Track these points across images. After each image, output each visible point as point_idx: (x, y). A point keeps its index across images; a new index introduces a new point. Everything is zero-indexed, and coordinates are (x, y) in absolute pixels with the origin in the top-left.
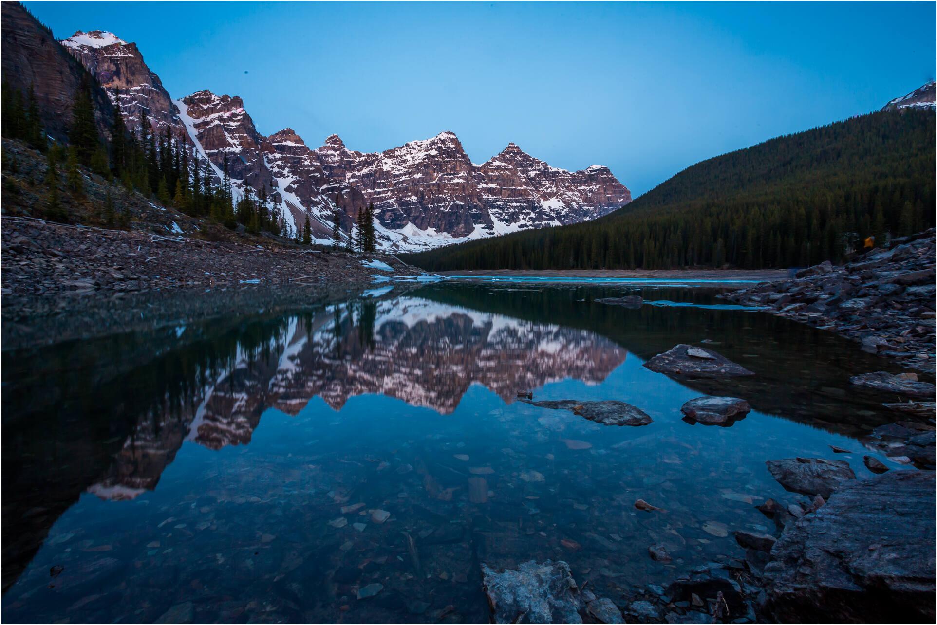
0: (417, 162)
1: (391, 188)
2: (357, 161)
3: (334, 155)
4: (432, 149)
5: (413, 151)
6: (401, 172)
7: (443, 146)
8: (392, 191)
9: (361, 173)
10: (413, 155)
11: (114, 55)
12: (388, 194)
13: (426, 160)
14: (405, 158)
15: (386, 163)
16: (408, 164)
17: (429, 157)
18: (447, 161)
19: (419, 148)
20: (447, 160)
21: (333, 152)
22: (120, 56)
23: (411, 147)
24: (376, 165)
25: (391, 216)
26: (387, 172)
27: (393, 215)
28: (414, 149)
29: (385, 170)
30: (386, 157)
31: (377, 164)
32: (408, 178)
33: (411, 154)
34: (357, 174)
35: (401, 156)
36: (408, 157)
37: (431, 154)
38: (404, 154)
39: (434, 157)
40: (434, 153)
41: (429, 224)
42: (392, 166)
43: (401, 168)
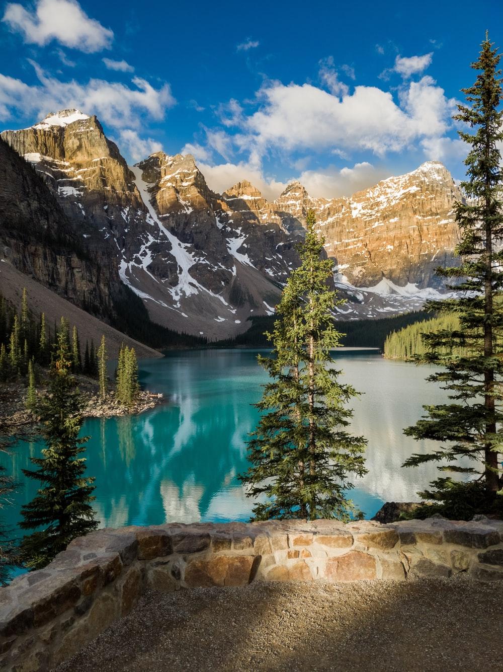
0: (392, 204)
1: (361, 238)
2: (322, 209)
3: (295, 205)
4: (412, 185)
5: (388, 190)
6: (373, 217)
7: (427, 180)
8: (362, 241)
9: (326, 222)
10: (389, 195)
11: (78, 131)
12: (358, 245)
13: (405, 200)
14: (379, 200)
15: (355, 209)
16: (382, 207)
17: (407, 196)
18: (431, 199)
19: (395, 186)
20: (432, 196)
21: (294, 202)
22: (83, 130)
23: (385, 185)
24: (343, 211)
25: (361, 271)
26: (357, 218)
27: (364, 271)
28: (389, 187)
29: (354, 217)
30: (355, 201)
31: (345, 210)
32: (382, 224)
33: (386, 194)
34: (322, 225)
35: (374, 198)
36: (382, 198)
37: (411, 192)
38: (377, 195)
39: (414, 195)
40: (413, 189)
41: (408, 278)
42: (362, 211)
43: (374, 213)
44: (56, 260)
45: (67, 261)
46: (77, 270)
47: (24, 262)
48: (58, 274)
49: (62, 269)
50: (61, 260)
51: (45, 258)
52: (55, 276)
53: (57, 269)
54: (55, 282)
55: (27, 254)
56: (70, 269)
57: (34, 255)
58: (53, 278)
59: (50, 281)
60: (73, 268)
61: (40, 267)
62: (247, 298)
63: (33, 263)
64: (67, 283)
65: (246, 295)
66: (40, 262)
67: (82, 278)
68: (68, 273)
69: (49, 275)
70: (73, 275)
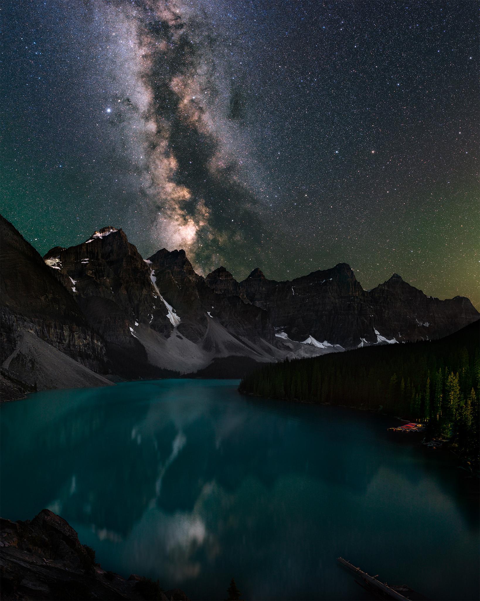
44: (63, 328)
45: (69, 328)
46: (76, 333)
47: (43, 331)
48: (64, 335)
49: (66, 333)
50: (66, 328)
51: (56, 328)
52: (62, 338)
53: (63, 333)
54: (62, 341)
55: (45, 326)
56: (72, 332)
57: (49, 326)
58: (60, 339)
59: (59, 341)
60: (74, 332)
61: (52, 333)
62: (214, 345)
63: (49, 332)
64: (69, 341)
65: (214, 343)
66: (52, 330)
67: (79, 338)
68: (70, 335)
69: (58, 337)
70: (73, 336)
